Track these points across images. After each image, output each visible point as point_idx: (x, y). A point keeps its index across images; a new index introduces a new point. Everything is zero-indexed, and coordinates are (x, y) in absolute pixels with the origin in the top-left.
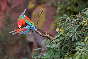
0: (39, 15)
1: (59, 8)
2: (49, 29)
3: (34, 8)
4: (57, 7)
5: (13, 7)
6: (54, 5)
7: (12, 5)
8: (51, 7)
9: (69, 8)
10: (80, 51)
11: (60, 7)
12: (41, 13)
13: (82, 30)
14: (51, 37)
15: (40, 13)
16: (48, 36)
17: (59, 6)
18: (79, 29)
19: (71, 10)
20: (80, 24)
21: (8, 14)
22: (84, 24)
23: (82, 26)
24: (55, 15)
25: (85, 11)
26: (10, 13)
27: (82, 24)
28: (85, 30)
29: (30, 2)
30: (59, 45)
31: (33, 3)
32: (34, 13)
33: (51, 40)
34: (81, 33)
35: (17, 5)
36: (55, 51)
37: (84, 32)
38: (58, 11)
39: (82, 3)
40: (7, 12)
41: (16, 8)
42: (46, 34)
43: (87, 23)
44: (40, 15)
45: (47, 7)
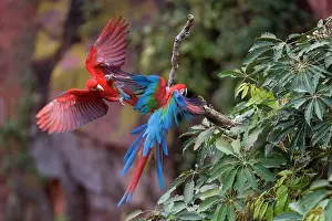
0: (178, 37)
1: (149, 51)
18: (326, 81)
19: (195, 54)
20: (328, 63)
29: (42, 36)
31: (53, 37)
36: (239, 167)
39: (233, 25)
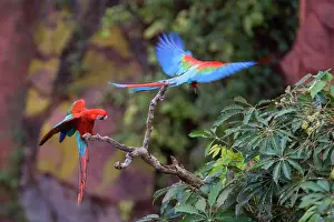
0: (154, 101)
6: (114, 100)
9: (166, 107)
10: (316, 209)
11: (137, 104)
12: (162, 93)
13: (302, 145)
14: (191, 175)
17: (131, 101)
18: (293, 145)
20: (295, 127)
22: (310, 124)
23: (301, 133)
24: (119, 131)
25: (305, 85)
27: (304, 126)
28: (313, 144)
34: (303, 154)
37: (310, 153)
38: (128, 119)
43: (318, 123)
44: (158, 100)
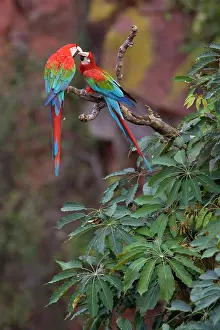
0: (122, 47)
1: (201, 17)
2: (167, 90)
3: (112, 19)
4: (193, 14)
5: (34, 15)
6: (183, 6)
7: (31, 7)
8: (172, 11)
11: (206, 11)
12: (131, 39)
14: (167, 126)
15: (127, 41)
16: (158, 121)
17: (200, 8)
21: (17, 43)
26: (25, 39)
30: (198, 153)
32: (112, 35)
33: (169, 137)
35: (49, 8)
36: (183, 177)
38: (197, 27)
40: (15, 34)
41: (45, 17)
42: (152, 117)
44: (126, 47)
45: (160, 13)
